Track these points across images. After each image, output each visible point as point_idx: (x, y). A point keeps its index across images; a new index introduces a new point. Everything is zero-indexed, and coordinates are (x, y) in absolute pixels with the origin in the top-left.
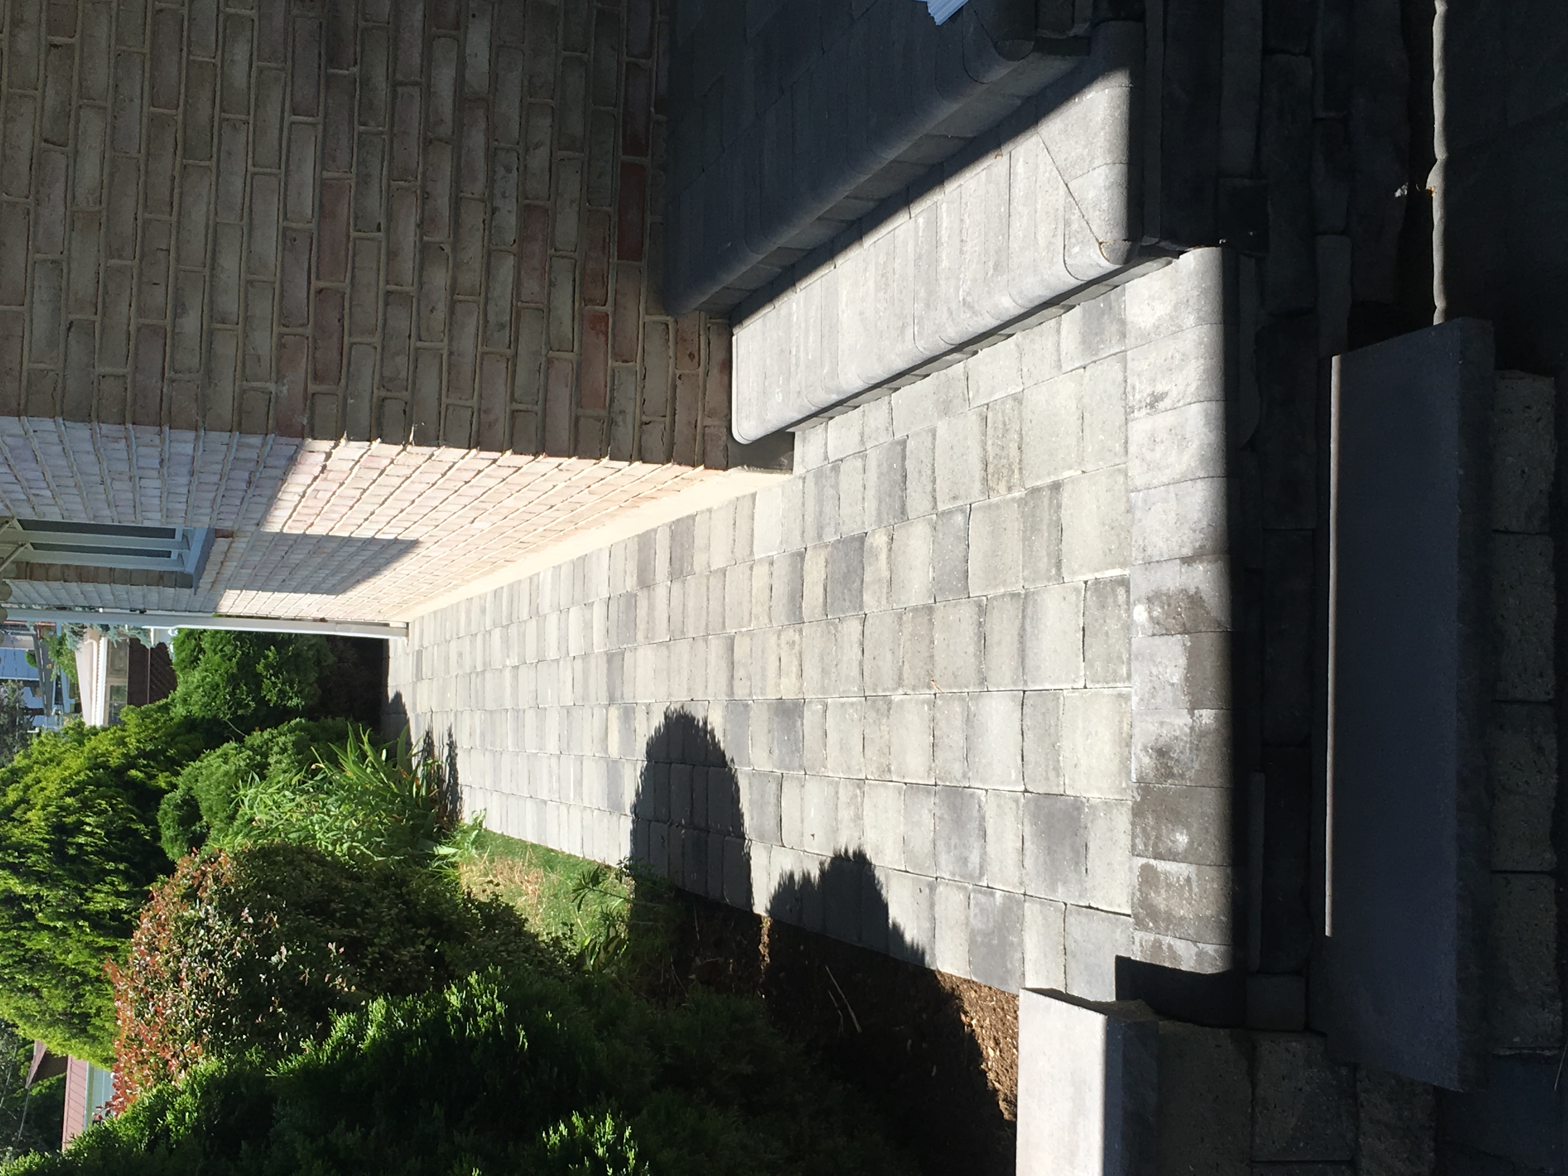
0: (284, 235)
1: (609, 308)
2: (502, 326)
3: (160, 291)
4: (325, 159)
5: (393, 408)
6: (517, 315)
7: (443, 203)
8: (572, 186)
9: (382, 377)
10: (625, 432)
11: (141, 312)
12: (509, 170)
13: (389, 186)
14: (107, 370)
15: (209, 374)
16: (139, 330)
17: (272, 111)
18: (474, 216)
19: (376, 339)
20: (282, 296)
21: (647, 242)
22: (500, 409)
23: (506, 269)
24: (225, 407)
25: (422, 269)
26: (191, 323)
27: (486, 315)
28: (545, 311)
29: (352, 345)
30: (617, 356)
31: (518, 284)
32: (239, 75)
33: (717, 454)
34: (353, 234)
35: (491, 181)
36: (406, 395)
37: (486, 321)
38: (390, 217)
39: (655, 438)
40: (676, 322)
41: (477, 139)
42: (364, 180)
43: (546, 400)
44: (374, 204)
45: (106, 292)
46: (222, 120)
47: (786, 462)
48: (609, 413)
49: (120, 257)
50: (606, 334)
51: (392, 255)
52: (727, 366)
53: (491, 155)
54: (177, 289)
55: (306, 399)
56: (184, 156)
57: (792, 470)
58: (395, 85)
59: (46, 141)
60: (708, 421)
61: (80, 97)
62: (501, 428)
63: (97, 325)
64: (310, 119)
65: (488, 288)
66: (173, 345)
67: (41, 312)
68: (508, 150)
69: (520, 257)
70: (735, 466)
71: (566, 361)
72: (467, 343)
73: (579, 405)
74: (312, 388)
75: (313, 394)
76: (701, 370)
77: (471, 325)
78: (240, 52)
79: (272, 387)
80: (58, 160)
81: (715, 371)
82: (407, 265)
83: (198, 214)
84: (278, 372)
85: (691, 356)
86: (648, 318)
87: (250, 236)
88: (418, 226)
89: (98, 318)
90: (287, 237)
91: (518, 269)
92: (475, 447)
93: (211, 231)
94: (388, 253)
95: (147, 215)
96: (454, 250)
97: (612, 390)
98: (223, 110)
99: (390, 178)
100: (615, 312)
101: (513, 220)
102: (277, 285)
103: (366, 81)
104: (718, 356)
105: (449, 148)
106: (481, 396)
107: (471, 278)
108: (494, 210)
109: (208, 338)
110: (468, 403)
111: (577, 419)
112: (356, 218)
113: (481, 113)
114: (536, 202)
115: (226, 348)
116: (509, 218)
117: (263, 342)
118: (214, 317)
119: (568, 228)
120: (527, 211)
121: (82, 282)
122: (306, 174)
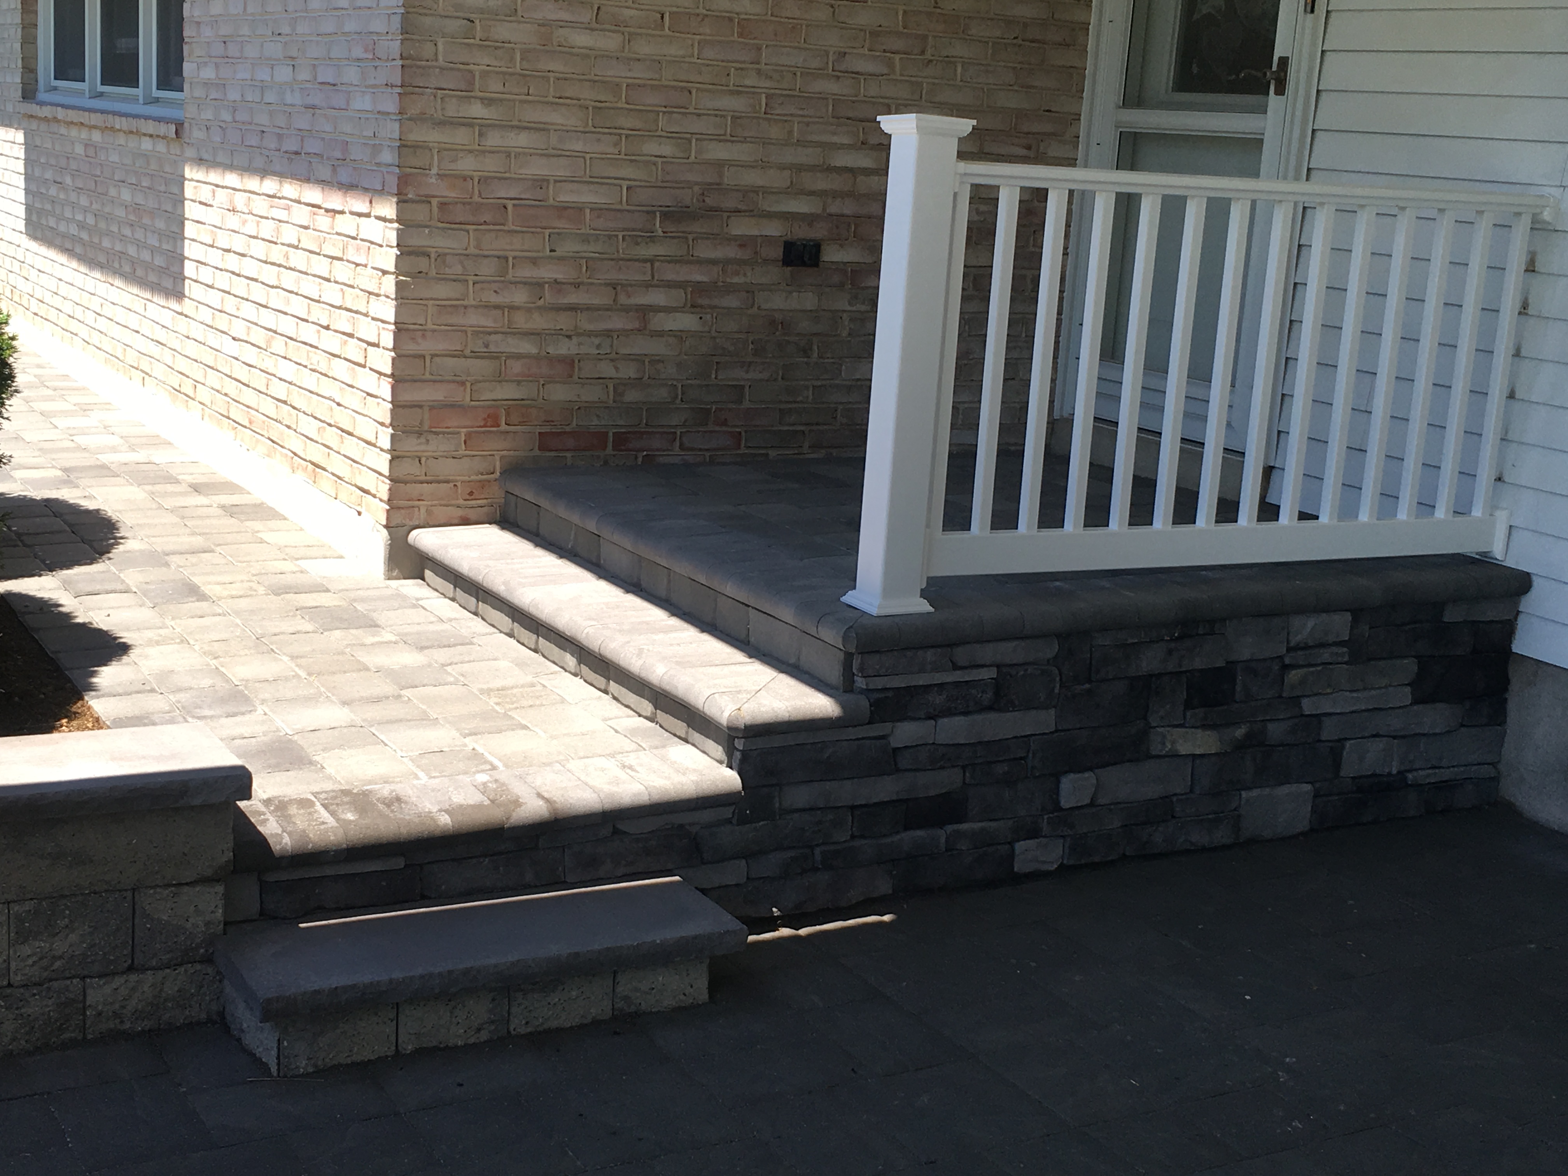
0: (544, 180)
1: (504, 427)
2: (487, 346)
3: (501, 88)
4: (598, 210)
5: (422, 264)
6: (494, 357)
7: (573, 298)
8: (591, 394)
9: (446, 254)
10: (412, 445)
11: (484, 74)
12: (598, 347)
13: (582, 258)
14: (440, 47)
15: (442, 123)
16: (471, 72)
17: (627, 171)
18: (564, 322)
19: (472, 250)
20: (500, 179)
21: (553, 454)
22: (427, 346)
23: (528, 347)
24: (419, 134)
25: (525, 283)
26: (477, 110)
27: (496, 333)
28: (500, 378)
29: (468, 231)
30: (469, 436)
31: (518, 357)
32: (652, 148)
33: (398, 519)
34: (547, 232)
35: (590, 334)
36: (433, 273)
37: (490, 333)
38: (561, 259)
39: (409, 468)
40: (496, 480)
41: (617, 322)
42: (585, 239)
43: (435, 381)
44: (567, 248)
45: (496, 48)
46: (620, 135)
47: (395, 574)
48: (426, 431)
49: (522, 59)
50: (485, 426)
51: (534, 261)
52: (465, 522)
53: (608, 334)
54: (501, 100)
55: (427, 196)
56: (594, 107)
57: (389, 579)
58: (651, 261)
59: (599, 8)
60: (423, 510)
61: (630, 34)
62: (411, 348)
63: (472, 41)
64: (624, 199)
65: (514, 334)
66: (462, 97)
68: (612, 346)
69: (537, 358)
70: (390, 534)
71: (463, 396)
72: (474, 319)
73: (432, 408)
74: (435, 202)
75: (430, 202)
76: (461, 502)
77: (486, 321)
78: (667, 149)
79: (434, 171)
80: (586, 16)
81: (460, 512)
82: (527, 272)
83: (556, 117)
84: (445, 175)
85: (471, 494)
86: (497, 458)
87: (542, 155)
88: (555, 280)
89: (477, 41)
90: (541, 183)
91: (528, 356)
92: (396, 328)
93: (542, 126)
94: (535, 258)
95: (552, 80)
96: (539, 308)
97: (444, 433)
98: (627, 136)
99: (588, 259)
100: (502, 432)
101: (563, 351)
102: (507, 175)
103: (652, 239)
104: (472, 514)
105: (612, 303)
106: (434, 331)
107: (521, 321)
108: (569, 337)
109: (467, 123)
110: (429, 321)
111: (421, 407)
112: (558, 234)
113: (635, 325)
114: (576, 370)
115: (461, 137)
116: (564, 348)
117: (467, 164)
118: (483, 128)
119: (560, 393)
120: (570, 362)
121: (503, 31)
122: (587, 196)
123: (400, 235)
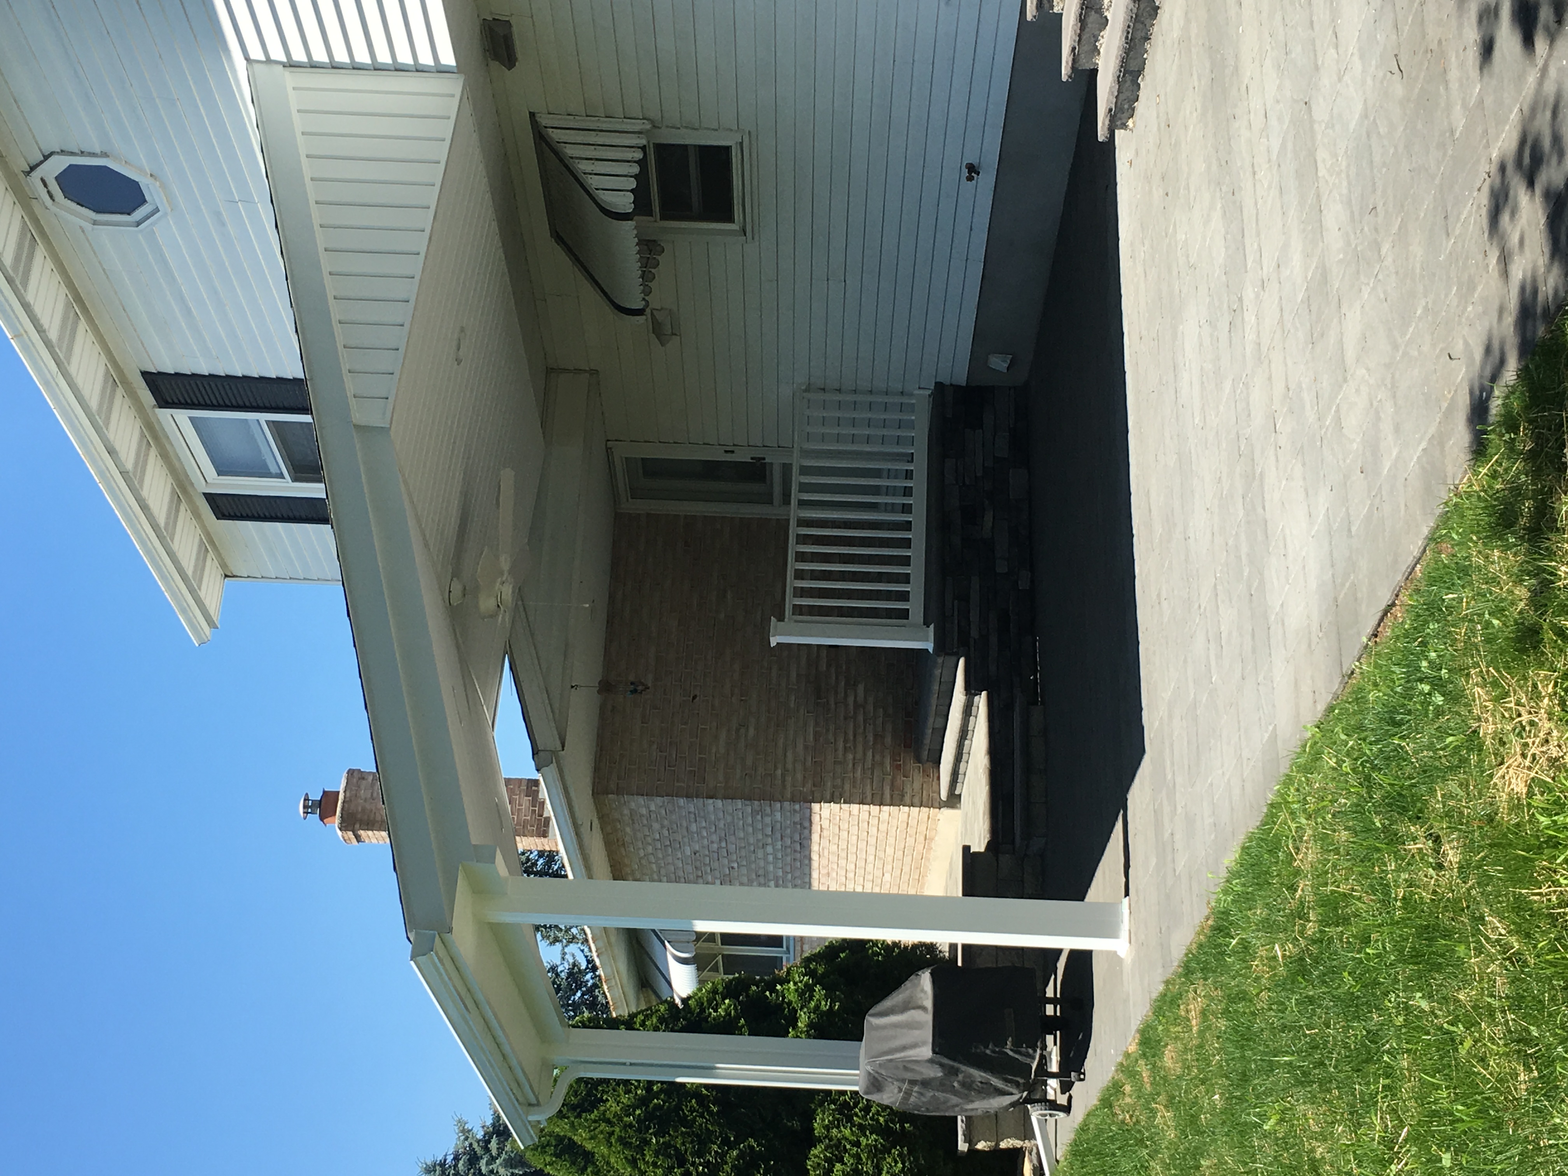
1: (901, 762)
2: (869, 769)
3: (770, 764)
4: (817, 724)
5: (837, 794)
6: (873, 766)
7: (851, 735)
8: (889, 727)
9: (833, 785)
10: (907, 799)
11: (765, 769)
12: (870, 725)
13: (835, 731)
14: (756, 786)
15: (784, 786)
16: (765, 775)
17: (801, 713)
18: (860, 739)
19: (831, 774)
20: (804, 764)
21: (913, 743)
22: (869, 792)
23: (870, 754)
24: (788, 795)
25: (845, 754)
26: (779, 772)
27: (864, 766)
28: (882, 764)
29: (824, 776)
30: (904, 776)
31: (873, 756)
32: (792, 704)
33: (937, 805)
34: (825, 745)
35: (865, 728)
36: (840, 790)
37: (864, 768)
38: (835, 740)
39: (916, 800)
40: (923, 766)
41: (861, 718)
42: (828, 730)
43: (882, 790)
44: (831, 737)
45: (756, 765)
46: (787, 716)
47: (957, 806)
48: (902, 793)
49: (759, 755)
50: (901, 770)
51: (836, 751)
52: (939, 778)
53: (865, 721)
54: (775, 763)
55: (811, 792)
56: (777, 727)
57: (961, 809)
58: (836, 704)
59: (740, 725)
60: (932, 794)
61: (749, 713)
62: (869, 799)
63: (753, 774)
64: (812, 714)
65: (864, 758)
66: (774, 778)
67: (738, 771)
68: (870, 719)
69: (874, 749)
70: (943, 808)
71: (889, 778)
72: (858, 774)
73: (893, 791)
74: (813, 789)
75: (814, 791)
76: (931, 780)
77: (859, 769)
78: (793, 697)
79: (801, 789)
80: (743, 731)
81: (935, 779)
82: (840, 752)
83: (781, 743)
84: (803, 784)
85: (928, 776)
86: (912, 766)
87: (795, 748)
88: (844, 742)
89: (753, 772)
90: (806, 748)
91: (873, 753)
92: (861, 804)
93: (784, 747)
95: (767, 743)
96: (854, 749)
97: (903, 786)
98: (788, 714)
99: (835, 729)
100: (903, 763)
101: (871, 739)
102: (803, 761)
103: (828, 703)
104: (936, 776)
105: (852, 720)
106: (863, 790)
107: (859, 755)
108: (866, 736)
109: (783, 776)
110: (859, 791)
111: (893, 795)
112: (825, 741)
113: (862, 710)
114: (879, 733)
115: (789, 779)
116: (871, 738)
117: (799, 776)
118: (785, 770)
119: (888, 740)
120: (876, 736)
121: (749, 762)
122: (811, 730)
123: (825, 802)
